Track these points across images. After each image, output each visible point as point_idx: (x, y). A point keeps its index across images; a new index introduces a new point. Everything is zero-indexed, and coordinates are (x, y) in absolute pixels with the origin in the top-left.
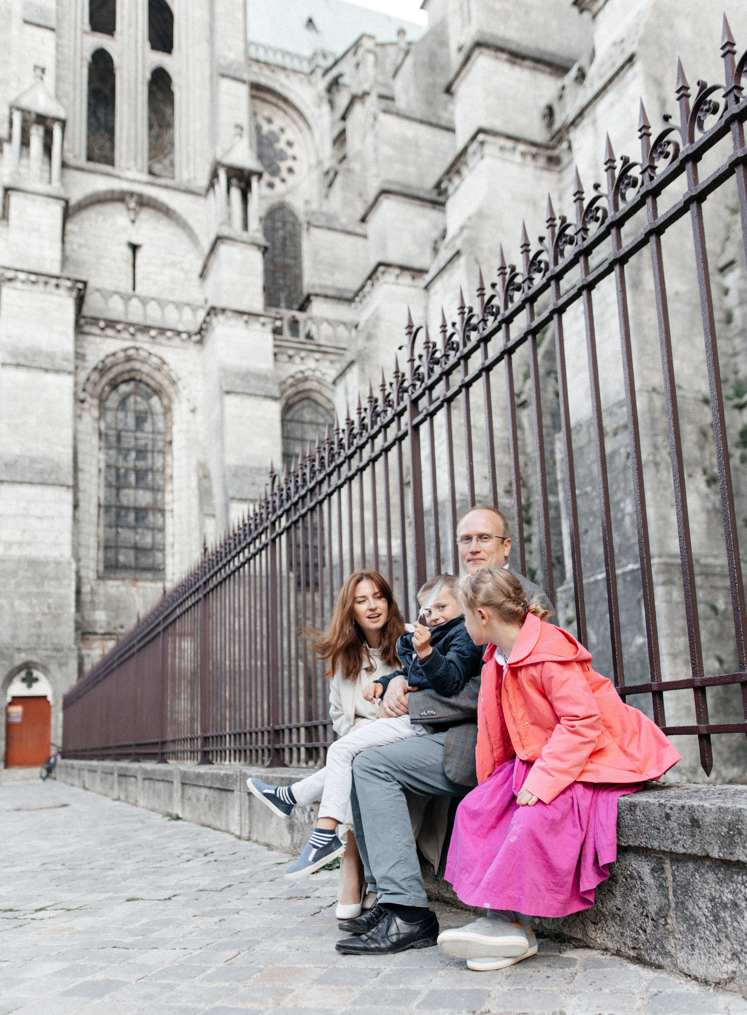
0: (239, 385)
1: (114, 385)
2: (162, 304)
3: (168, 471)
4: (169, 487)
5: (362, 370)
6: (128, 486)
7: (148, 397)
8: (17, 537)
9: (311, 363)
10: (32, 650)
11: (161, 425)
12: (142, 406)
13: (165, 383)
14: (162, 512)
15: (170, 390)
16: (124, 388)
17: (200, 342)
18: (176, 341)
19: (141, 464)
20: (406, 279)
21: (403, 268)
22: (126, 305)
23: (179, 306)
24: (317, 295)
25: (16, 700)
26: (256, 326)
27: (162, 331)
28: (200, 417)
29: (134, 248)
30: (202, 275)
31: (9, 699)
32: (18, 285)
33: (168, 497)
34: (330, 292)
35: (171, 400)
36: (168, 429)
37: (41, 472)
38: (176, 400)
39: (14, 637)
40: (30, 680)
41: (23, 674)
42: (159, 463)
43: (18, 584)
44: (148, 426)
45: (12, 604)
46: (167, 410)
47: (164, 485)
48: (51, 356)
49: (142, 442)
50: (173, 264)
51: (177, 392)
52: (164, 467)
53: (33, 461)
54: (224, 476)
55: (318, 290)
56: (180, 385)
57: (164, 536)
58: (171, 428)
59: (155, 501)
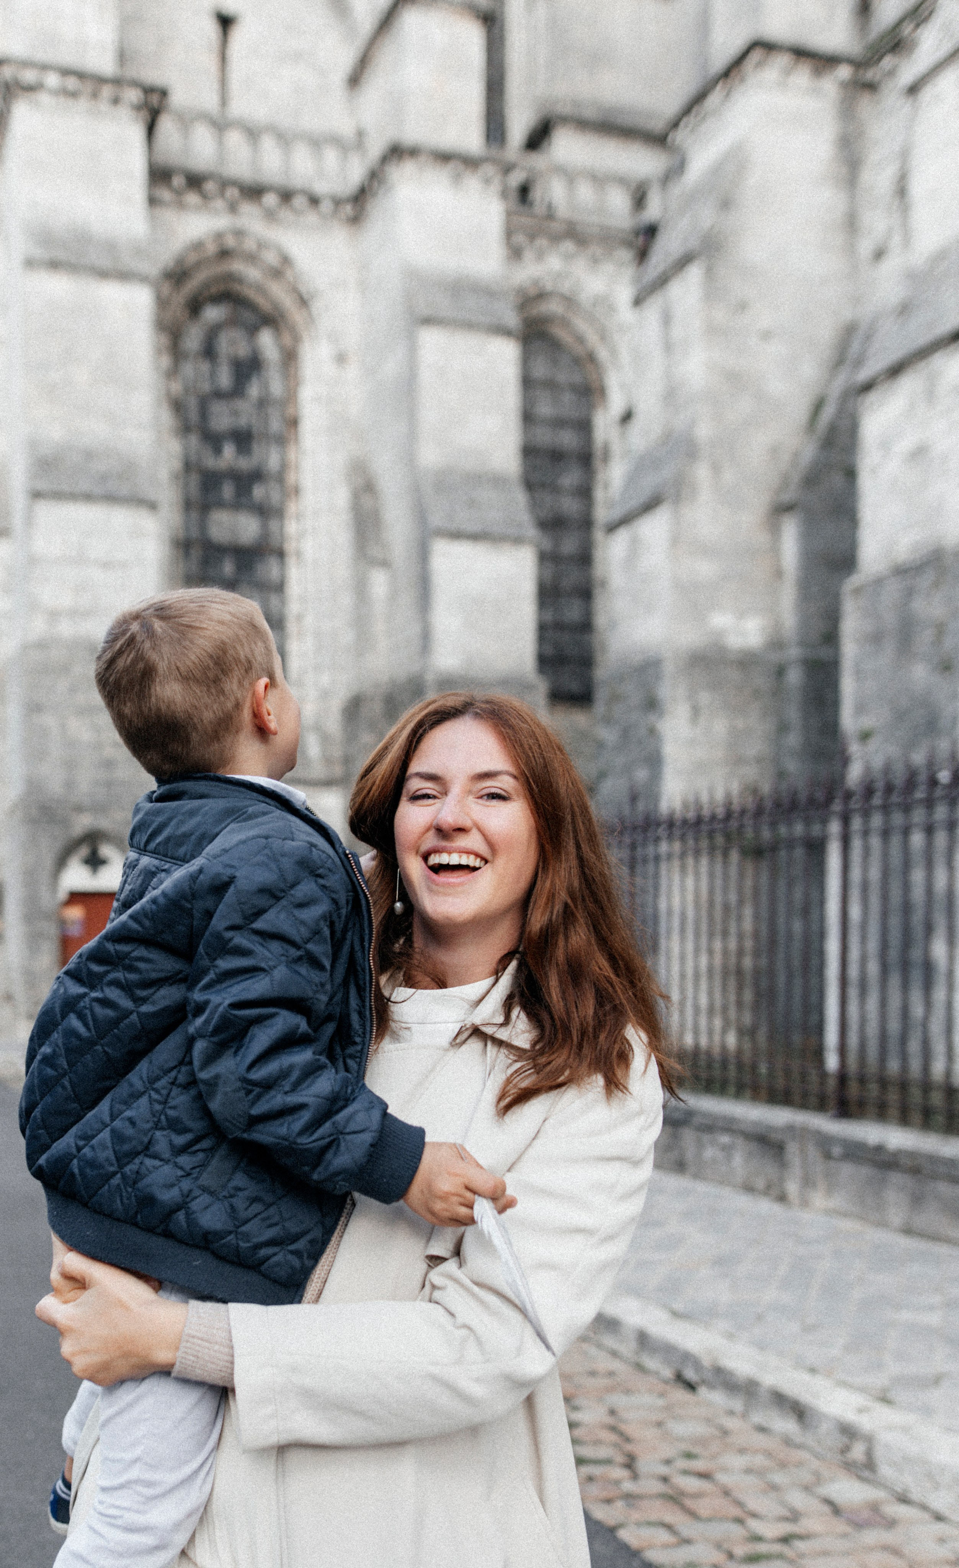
0: (444, 306)
1: (195, 307)
2: (285, 139)
3: (291, 478)
4: (292, 508)
5: (710, 273)
6: (221, 504)
7: (253, 331)
8: (66, 600)
9: (554, 262)
10: (99, 808)
11: (276, 387)
12: (242, 350)
13: (287, 301)
14: (281, 554)
15: (296, 315)
16: (213, 313)
17: (356, 220)
18: (311, 218)
19: (244, 464)
20: (802, 76)
21: (801, 53)
22: (220, 143)
23: (316, 143)
24: (565, 120)
25: (76, 897)
26: (473, 183)
27: (286, 196)
28: (352, 372)
29: (225, 22)
30: (355, 80)
31: (62, 895)
32: (44, 98)
33: (291, 527)
34: (589, 113)
35: (297, 339)
36: (291, 396)
37: (104, 478)
38: (305, 336)
39: (69, 784)
40: (95, 862)
41: (84, 851)
42: (273, 461)
43: (73, 690)
44: (254, 390)
45: (63, 726)
46: (290, 357)
47: (282, 503)
48: (111, 247)
49: (243, 422)
50: (297, 57)
51: (311, 319)
52: (284, 466)
53: (89, 455)
54: (416, 489)
55: (566, 109)
56: (317, 306)
57: (283, 602)
58: (295, 392)
59: (265, 535)
